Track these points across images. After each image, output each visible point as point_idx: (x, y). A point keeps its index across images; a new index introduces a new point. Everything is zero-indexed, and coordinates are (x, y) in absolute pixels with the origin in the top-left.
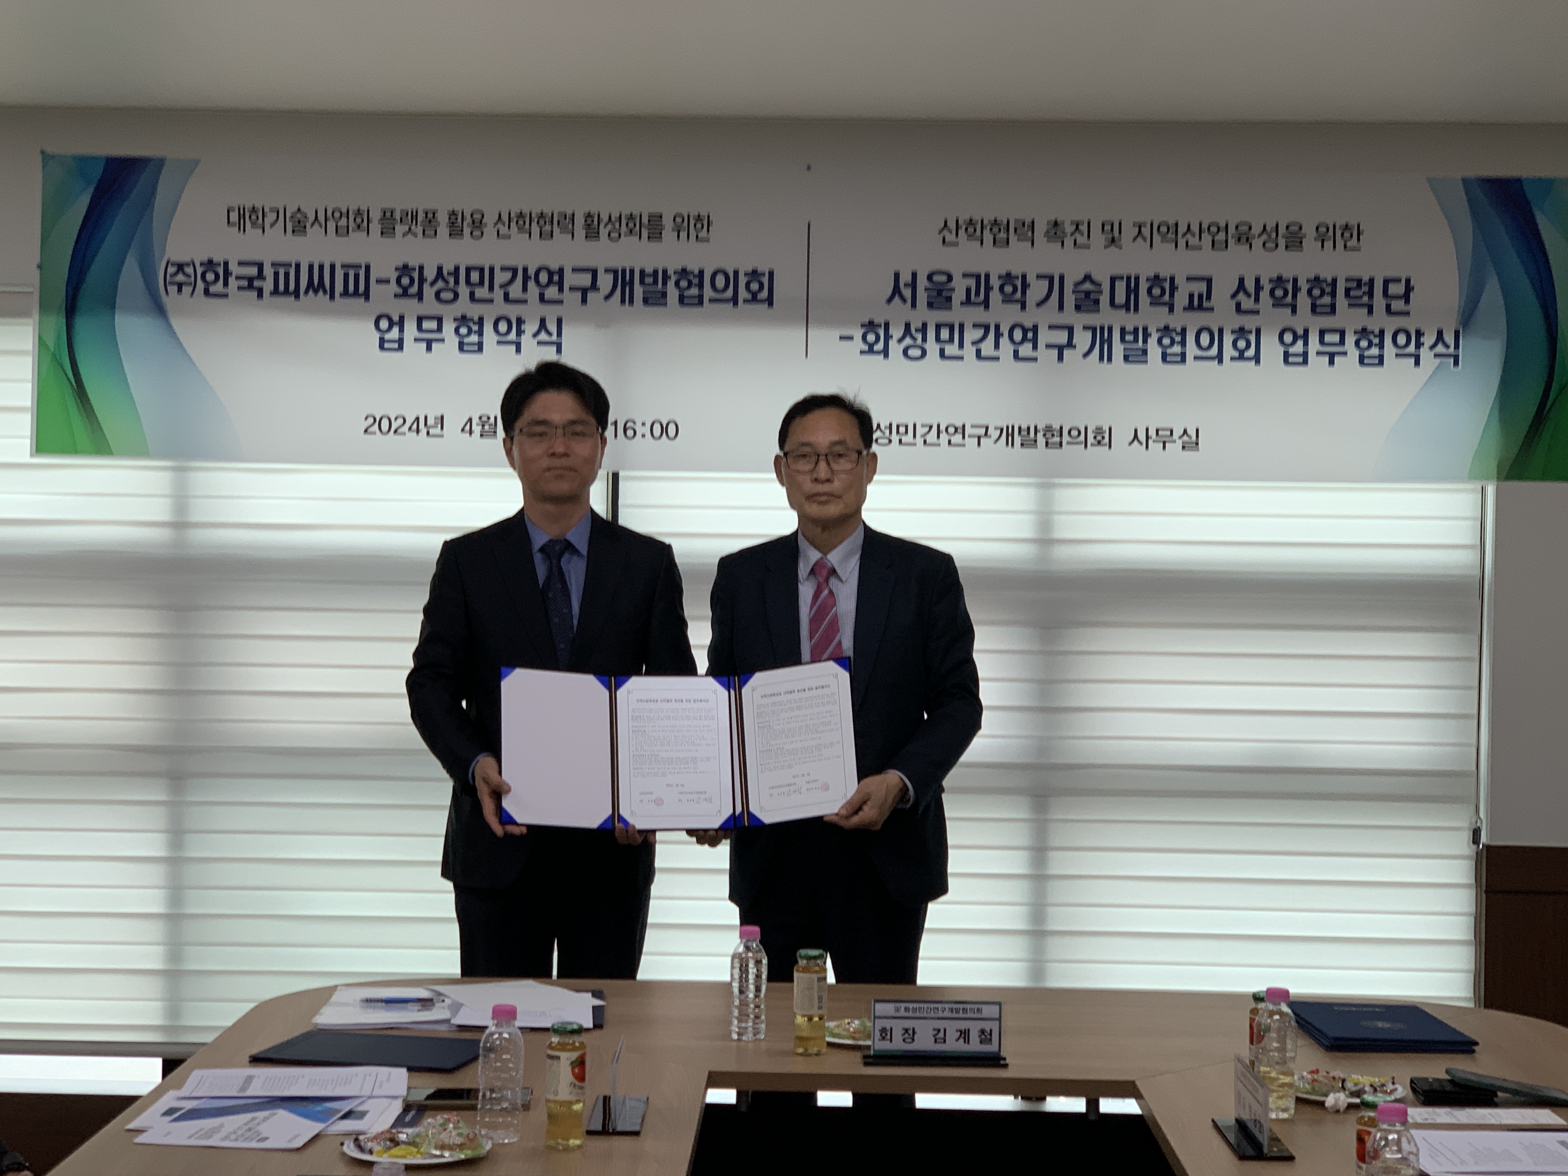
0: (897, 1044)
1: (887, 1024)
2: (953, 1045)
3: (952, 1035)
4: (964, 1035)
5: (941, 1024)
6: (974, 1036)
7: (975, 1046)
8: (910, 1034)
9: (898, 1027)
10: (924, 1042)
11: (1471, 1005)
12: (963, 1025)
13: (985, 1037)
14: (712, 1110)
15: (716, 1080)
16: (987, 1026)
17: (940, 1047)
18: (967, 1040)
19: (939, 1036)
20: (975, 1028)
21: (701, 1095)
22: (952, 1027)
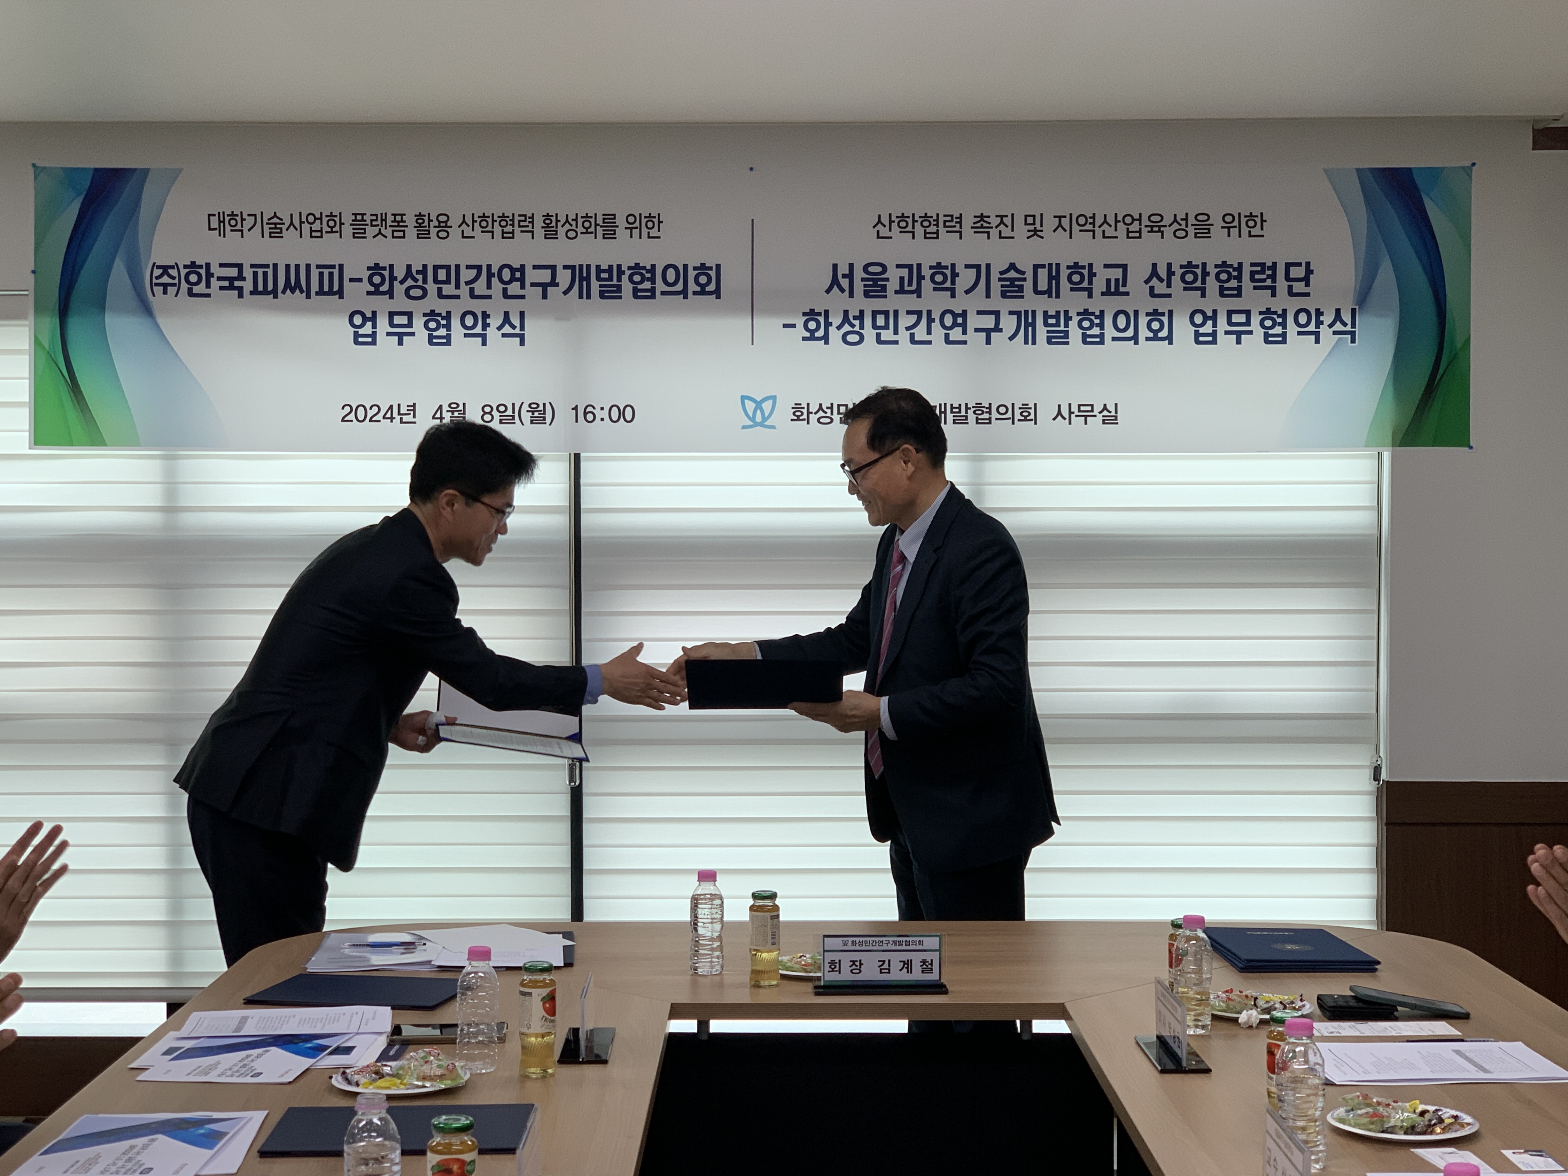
0: (846, 975)
1: (836, 957)
2: (897, 975)
3: (896, 966)
4: (907, 965)
5: (885, 956)
6: (917, 967)
7: (917, 975)
8: (857, 966)
9: (846, 959)
10: (870, 973)
11: (1372, 927)
12: (906, 956)
13: (926, 966)
15: (677, 1012)
16: (928, 956)
17: (885, 977)
18: (910, 971)
19: (884, 967)
20: (917, 959)
21: (665, 1026)
22: (896, 959)
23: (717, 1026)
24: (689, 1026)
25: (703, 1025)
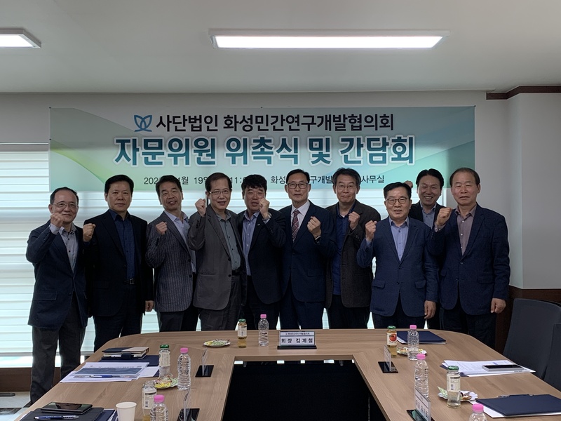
5: (298, 338)
7: (308, 343)
8: (290, 341)
9: (287, 338)
12: (304, 338)
15: (237, 359)
16: (311, 338)
17: (298, 344)
18: (306, 342)
19: (298, 341)
21: (233, 362)
24: (240, 362)
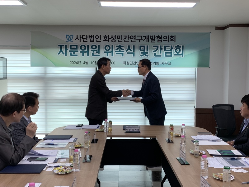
0: (128, 131)
1: (127, 128)
2: (135, 131)
3: (134, 130)
4: (136, 130)
6: (137, 130)
7: (137, 131)
8: (130, 129)
10: (131, 130)
11: (194, 126)
13: (138, 130)
14: (107, 140)
15: (108, 136)
16: (138, 128)
17: (133, 131)
20: (137, 129)
21: (106, 138)
22: (134, 129)
23: (113, 138)
24: (109, 138)
25: (111, 138)
